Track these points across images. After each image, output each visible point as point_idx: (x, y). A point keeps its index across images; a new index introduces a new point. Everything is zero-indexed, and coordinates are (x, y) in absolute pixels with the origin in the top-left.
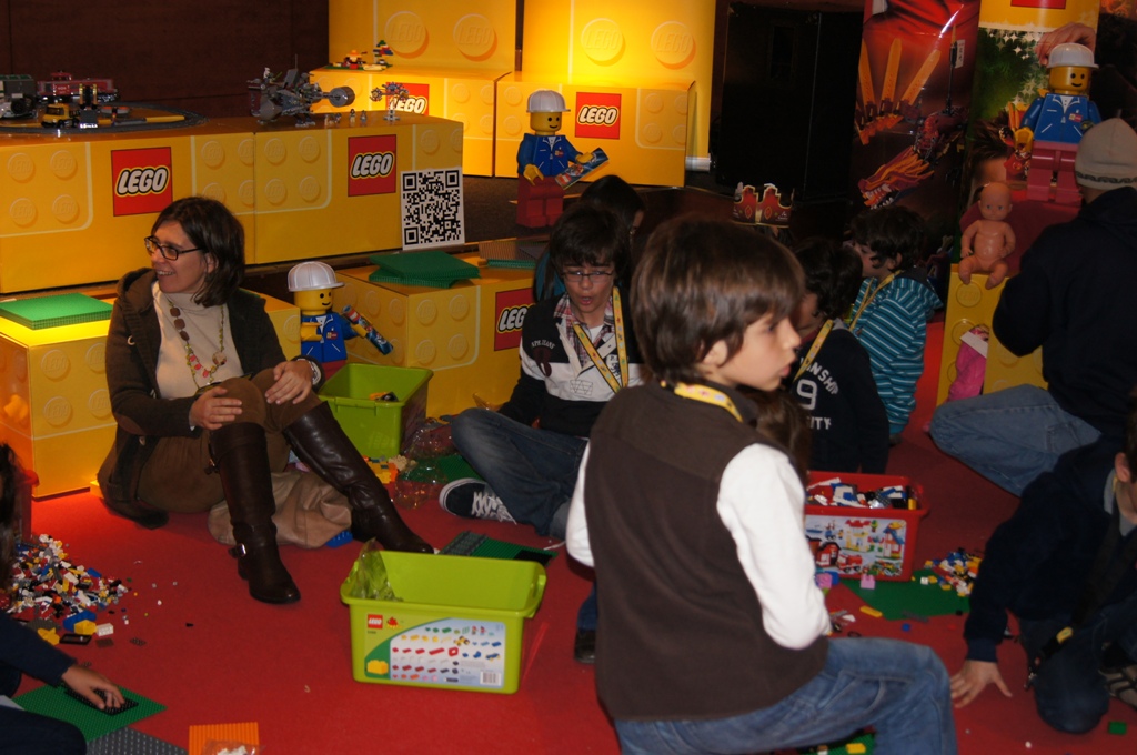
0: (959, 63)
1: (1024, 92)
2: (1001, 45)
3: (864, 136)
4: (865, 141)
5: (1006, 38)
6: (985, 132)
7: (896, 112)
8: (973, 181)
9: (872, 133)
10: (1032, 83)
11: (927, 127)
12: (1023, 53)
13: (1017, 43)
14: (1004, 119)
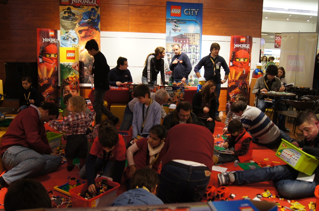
0: (56, 70)
1: (71, 74)
2: (65, 66)
3: (41, 85)
4: (42, 86)
5: (66, 65)
6: (65, 81)
7: (47, 80)
8: (64, 90)
9: (43, 84)
10: (72, 72)
11: (53, 82)
12: (70, 67)
13: (69, 66)
14: (68, 79)
